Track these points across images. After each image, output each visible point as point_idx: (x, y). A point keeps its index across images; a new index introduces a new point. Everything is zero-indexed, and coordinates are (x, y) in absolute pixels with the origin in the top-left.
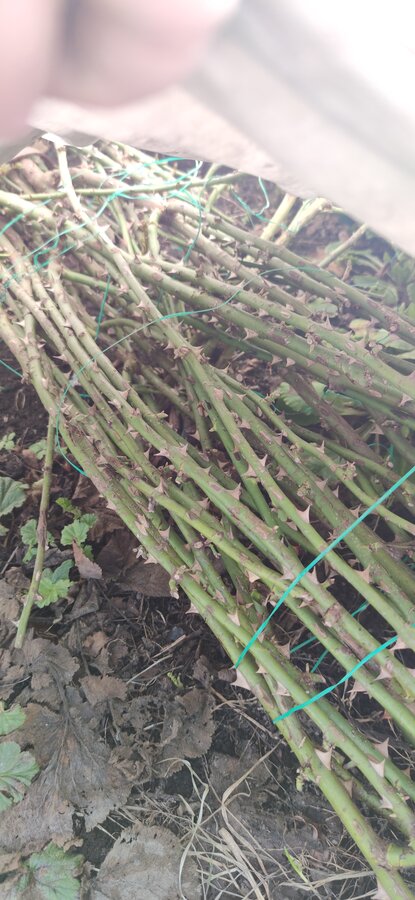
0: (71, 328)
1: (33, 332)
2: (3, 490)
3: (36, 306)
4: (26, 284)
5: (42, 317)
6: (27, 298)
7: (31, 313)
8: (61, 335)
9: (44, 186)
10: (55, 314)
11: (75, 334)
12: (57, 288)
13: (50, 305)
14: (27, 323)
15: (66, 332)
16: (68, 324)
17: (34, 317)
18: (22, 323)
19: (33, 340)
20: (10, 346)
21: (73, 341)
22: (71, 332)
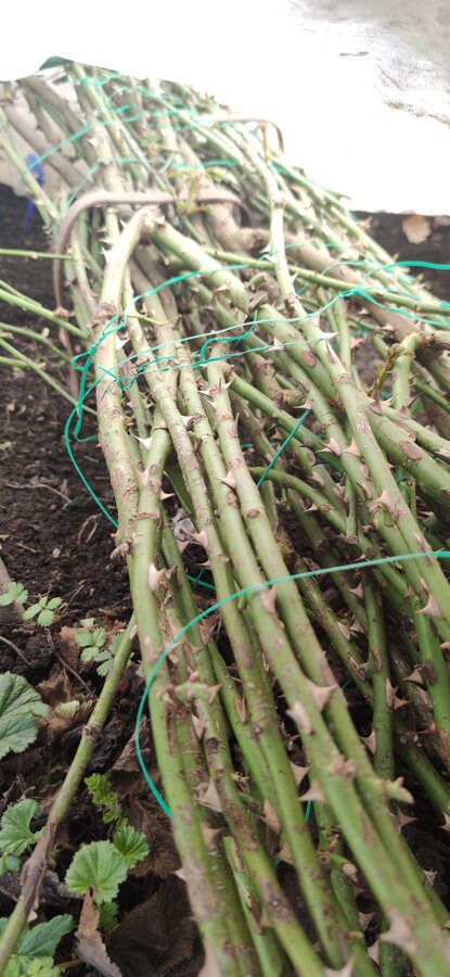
0: (234, 490)
1: (161, 467)
2: (6, 699)
3: (179, 423)
4: (170, 377)
5: (185, 448)
6: (167, 402)
7: (167, 430)
8: (210, 494)
9: (236, 246)
10: (210, 450)
11: (239, 504)
12: (222, 404)
13: (203, 429)
14: (155, 446)
15: (222, 494)
16: (230, 480)
17: (170, 438)
18: (146, 442)
19: (157, 481)
20: (112, 473)
21: (230, 517)
22: (232, 497)
